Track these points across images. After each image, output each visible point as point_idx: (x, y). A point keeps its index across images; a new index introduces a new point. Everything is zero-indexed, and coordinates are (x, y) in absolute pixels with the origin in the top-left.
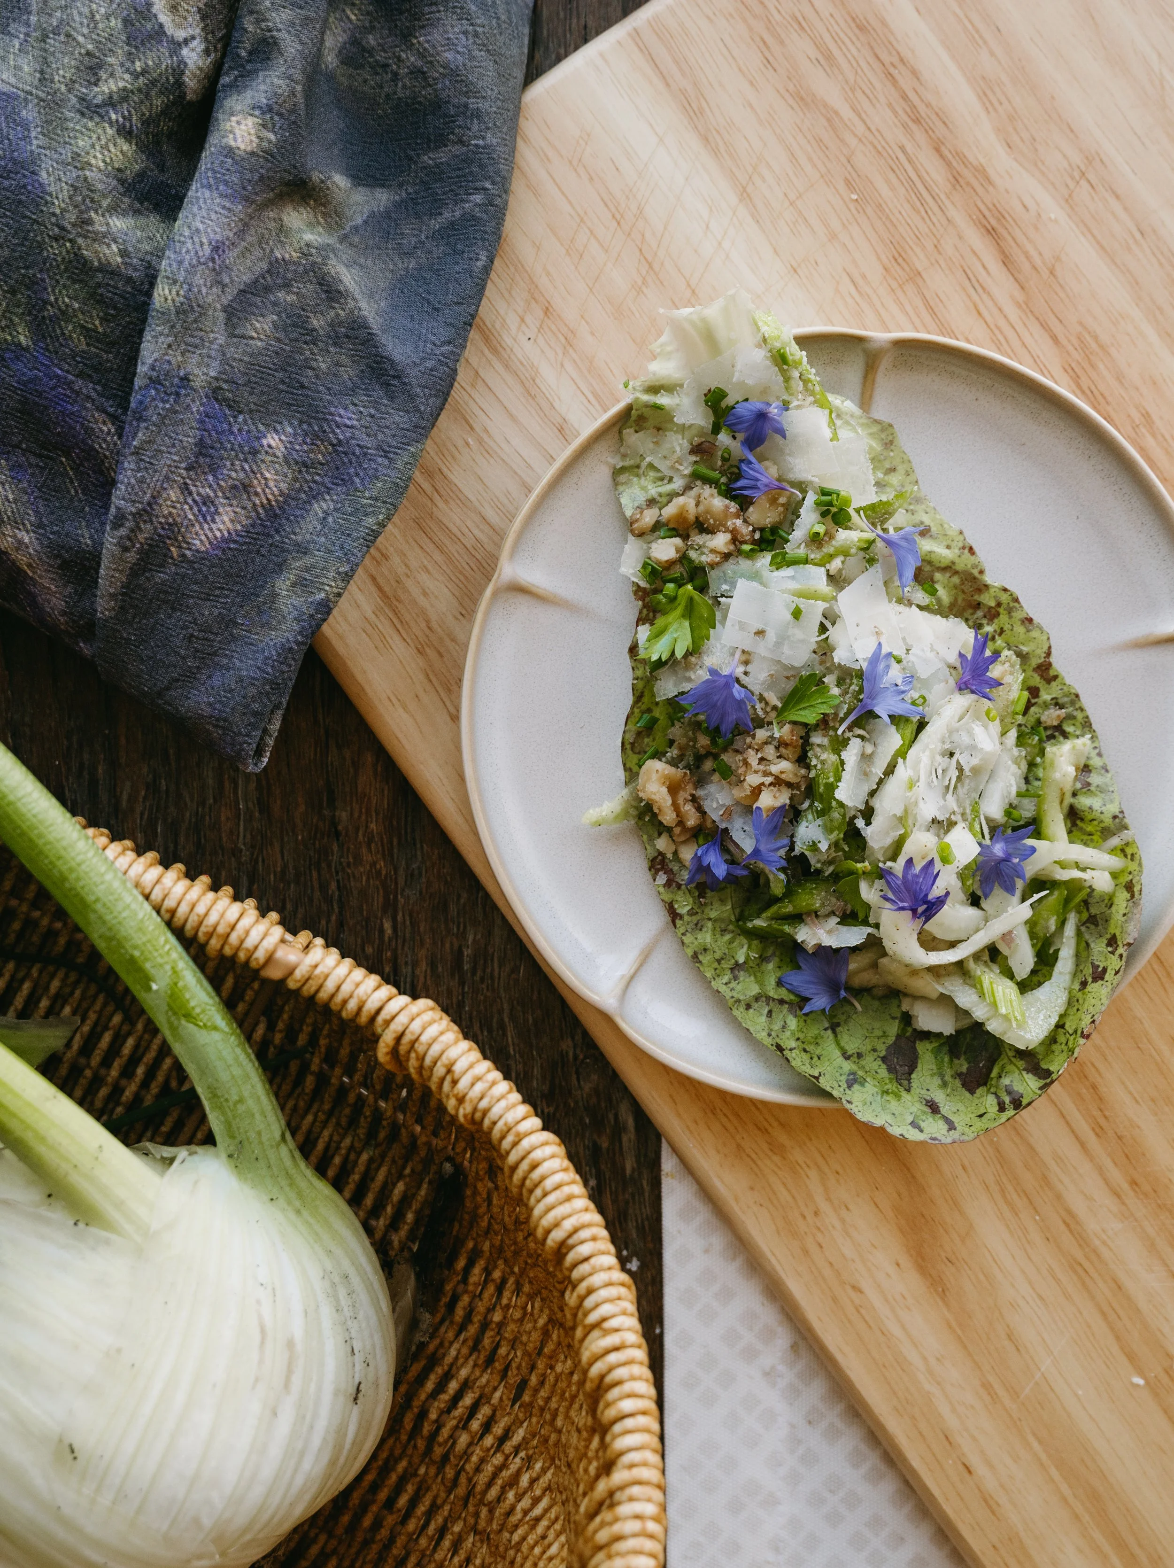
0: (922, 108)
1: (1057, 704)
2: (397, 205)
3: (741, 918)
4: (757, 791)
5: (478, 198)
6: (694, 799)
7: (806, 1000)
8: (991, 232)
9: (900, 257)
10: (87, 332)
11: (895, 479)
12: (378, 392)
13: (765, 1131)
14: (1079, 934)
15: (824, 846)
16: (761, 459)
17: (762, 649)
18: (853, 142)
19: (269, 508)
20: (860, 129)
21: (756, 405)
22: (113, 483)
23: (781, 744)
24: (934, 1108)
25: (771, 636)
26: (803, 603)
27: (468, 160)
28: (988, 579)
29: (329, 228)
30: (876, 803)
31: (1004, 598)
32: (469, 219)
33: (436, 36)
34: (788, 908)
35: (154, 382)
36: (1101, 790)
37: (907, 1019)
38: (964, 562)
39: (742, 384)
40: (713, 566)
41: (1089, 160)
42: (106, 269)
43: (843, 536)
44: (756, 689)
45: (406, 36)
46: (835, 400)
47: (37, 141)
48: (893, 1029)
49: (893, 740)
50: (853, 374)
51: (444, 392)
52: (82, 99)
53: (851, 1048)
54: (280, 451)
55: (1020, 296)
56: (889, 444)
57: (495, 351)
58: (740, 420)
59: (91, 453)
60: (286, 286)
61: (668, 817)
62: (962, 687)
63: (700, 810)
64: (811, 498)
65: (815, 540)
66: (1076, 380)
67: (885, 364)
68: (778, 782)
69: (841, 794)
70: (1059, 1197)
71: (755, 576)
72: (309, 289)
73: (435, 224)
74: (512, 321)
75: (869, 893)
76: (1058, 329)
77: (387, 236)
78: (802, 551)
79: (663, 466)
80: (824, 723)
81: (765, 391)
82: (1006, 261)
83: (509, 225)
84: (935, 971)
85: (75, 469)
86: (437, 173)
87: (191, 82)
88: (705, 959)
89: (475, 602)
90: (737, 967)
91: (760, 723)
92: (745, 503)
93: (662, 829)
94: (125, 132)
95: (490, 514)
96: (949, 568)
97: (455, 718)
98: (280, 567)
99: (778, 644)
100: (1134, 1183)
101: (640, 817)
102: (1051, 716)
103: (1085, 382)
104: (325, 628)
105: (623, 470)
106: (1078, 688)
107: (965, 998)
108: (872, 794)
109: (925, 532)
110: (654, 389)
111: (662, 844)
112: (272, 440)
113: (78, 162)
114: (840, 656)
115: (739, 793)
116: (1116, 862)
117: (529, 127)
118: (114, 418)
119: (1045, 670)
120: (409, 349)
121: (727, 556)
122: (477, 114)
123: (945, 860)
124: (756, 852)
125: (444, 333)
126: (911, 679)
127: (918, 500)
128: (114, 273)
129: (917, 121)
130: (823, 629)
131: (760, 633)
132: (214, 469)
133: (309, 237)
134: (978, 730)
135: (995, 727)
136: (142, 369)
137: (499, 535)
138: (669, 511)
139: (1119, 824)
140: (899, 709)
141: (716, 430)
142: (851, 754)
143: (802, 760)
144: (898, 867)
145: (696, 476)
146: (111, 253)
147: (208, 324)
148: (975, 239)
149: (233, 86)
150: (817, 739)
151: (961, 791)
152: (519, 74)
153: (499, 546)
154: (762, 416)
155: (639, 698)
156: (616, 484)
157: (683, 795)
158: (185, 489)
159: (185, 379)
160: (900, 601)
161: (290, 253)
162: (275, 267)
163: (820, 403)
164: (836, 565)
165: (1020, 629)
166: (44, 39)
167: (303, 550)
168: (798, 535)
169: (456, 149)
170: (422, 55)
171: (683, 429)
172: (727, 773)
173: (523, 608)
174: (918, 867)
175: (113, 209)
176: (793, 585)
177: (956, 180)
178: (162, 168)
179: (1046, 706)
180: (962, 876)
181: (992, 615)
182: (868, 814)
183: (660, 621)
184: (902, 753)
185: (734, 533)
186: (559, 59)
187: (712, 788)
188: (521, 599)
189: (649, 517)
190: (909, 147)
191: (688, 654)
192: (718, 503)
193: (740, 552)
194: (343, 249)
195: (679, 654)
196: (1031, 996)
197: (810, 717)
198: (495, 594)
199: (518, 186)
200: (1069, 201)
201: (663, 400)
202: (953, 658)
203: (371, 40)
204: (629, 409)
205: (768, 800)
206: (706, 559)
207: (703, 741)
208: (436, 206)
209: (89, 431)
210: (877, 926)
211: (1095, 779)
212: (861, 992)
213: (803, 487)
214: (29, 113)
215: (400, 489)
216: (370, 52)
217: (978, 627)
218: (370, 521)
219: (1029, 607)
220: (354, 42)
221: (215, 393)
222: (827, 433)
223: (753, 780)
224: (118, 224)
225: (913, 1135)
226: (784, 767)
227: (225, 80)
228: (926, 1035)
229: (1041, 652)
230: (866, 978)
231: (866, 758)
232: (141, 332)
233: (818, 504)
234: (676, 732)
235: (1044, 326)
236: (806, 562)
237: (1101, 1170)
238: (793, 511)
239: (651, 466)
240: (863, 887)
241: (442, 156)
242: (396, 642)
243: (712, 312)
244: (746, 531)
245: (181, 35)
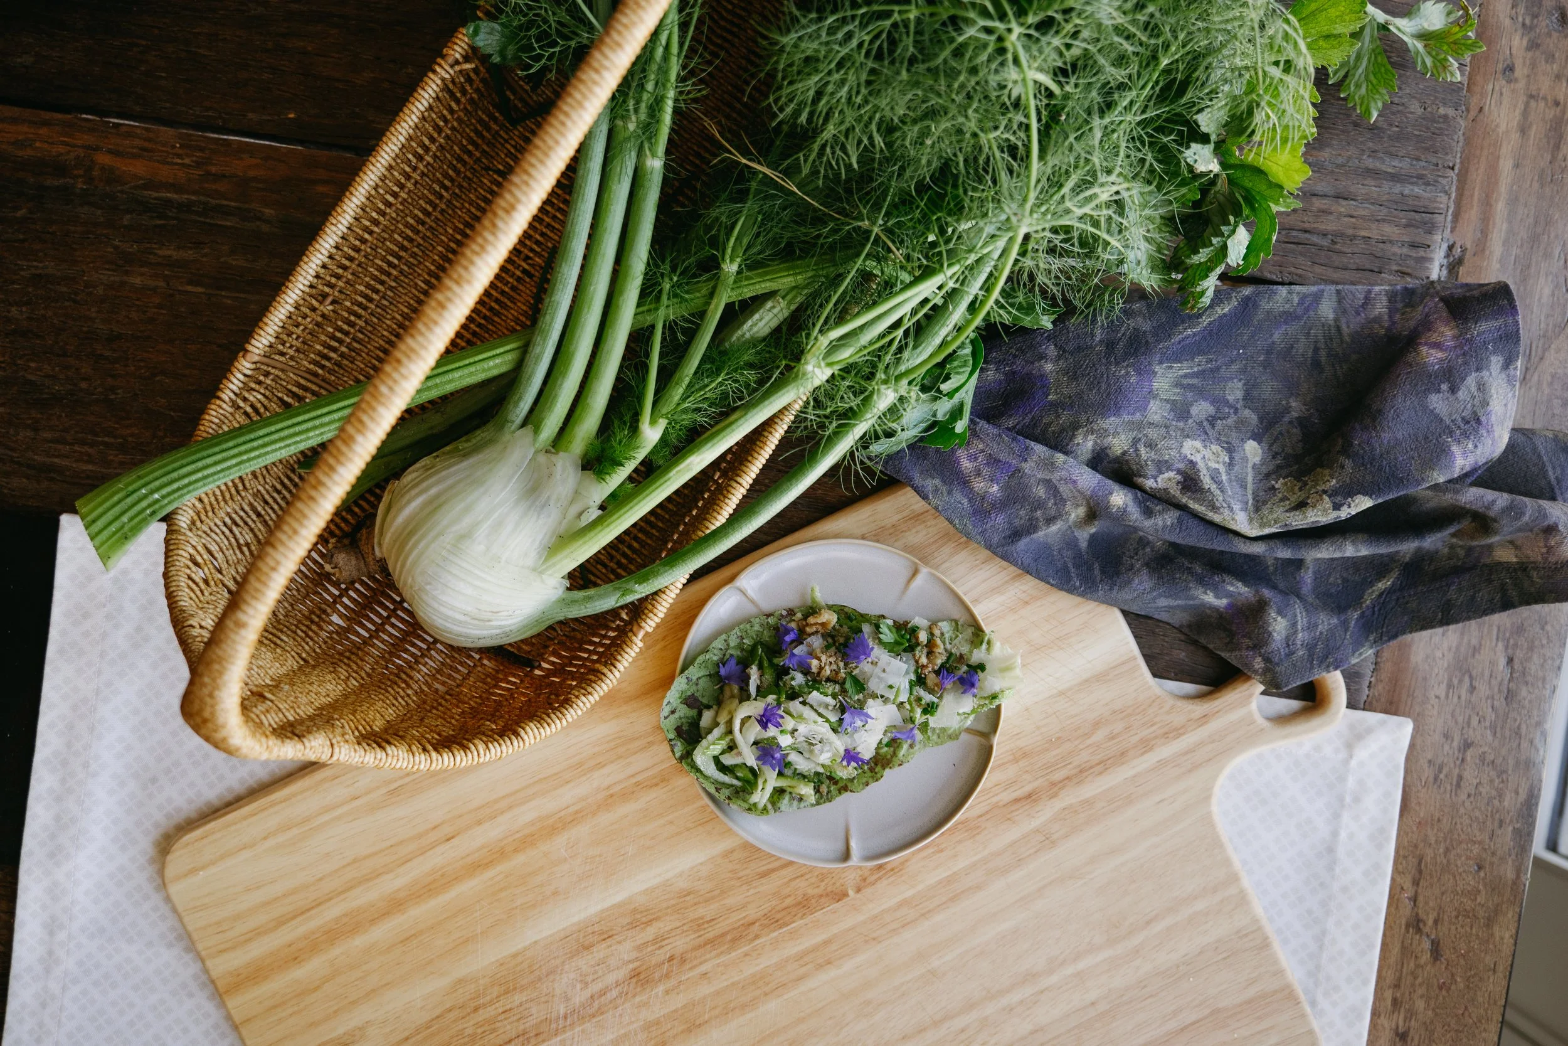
0: (1084, 775)
1: (828, 792)
2: (1080, 550)
3: (762, 644)
4: (819, 659)
5: (1078, 584)
6: (817, 632)
7: (724, 665)
8: (1029, 796)
9: (1025, 755)
10: (1049, 424)
11: (935, 737)
12: (1007, 533)
13: (664, 638)
14: (732, 786)
15: (793, 683)
16: (954, 683)
17: (878, 670)
18: (1076, 743)
19: (969, 482)
20: (1081, 747)
21: (977, 684)
22: (988, 422)
23: (837, 672)
24: (673, 712)
25: (883, 675)
26: (895, 690)
27: (1093, 582)
28: (887, 770)
29: (1075, 523)
30: (807, 707)
31: (879, 775)
32: (1070, 579)
33: (1145, 577)
34: (766, 664)
35: (1027, 449)
36: (791, 805)
37: (708, 707)
38: (896, 761)
39: (986, 679)
40: (914, 655)
41: (1053, 842)
42: (1073, 436)
43: (919, 711)
44: (861, 665)
45: (1147, 565)
46: (972, 717)
47: (1126, 418)
48: (705, 701)
49: (834, 718)
50: (982, 727)
51: (1004, 557)
52: (1140, 439)
53: (701, 682)
54: (991, 490)
55: (1001, 803)
56: (950, 737)
57: (1014, 578)
58: (972, 676)
59: (1002, 415)
60: (1055, 504)
61: (811, 620)
62: (847, 751)
63: (813, 634)
64: (935, 700)
65: (919, 699)
66: (962, 823)
67: (983, 740)
68: (821, 668)
69: (815, 693)
70: (612, 762)
71: (907, 673)
72: (1053, 512)
73: (1070, 565)
74: (1024, 588)
75: (771, 698)
76: (984, 818)
77: (1068, 544)
78: (915, 693)
79: (956, 641)
80: (844, 691)
81: (982, 689)
82: (1017, 800)
83: (1063, 593)
84: (730, 722)
85: (995, 407)
86: (1090, 569)
87: (1140, 480)
88: (748, 626)
89: (910, 553)
90: (742, 638)
91: (846, 665)
92: (937, 673)
93: (806, 617)
94: (1124, 453)
95: (944, 566)
96: (894, 754)
97: (863, 538)
98: (944, 482)
99: (879, 677)
100: (612, 796)
101: (811, 608)
102: (824, 789)
103: (960, 826)
104: (909, 488)
105: (957, 624)
106: (834, 802)
107: (717, 732)
108: (812, 706)
109: (911, 746)
110: (989, 643)
111: (799, 615)
112: (995, 488)
113: (1116, 434)
114: (870, 701)
115: (818, 651)
116: (761, 806)
117: (1103, 608)
118: (1014, 427)
119: (845, 788)
120: (1023, 547)
121: (917, 662)
122: (1111, 589)
123: (782, 731)
124: (793, 655)
125: (1026, 563)
126: (855, 730)
127: (925, 746)
128: (1071, 439)
129: (1081, 771)
130: (882, 697)
131: (884, 671)
132: (988, 464)
133: (1073, 515)
134: (828, 755)
135: (828, 762)
136: (1032, 443)
137: (937, 568)
138: (938, 641)
139: (776, 809)
140: (845, 722)
141: (968, 666)
142: (830, 700)
143: (828, 680)
144: (780, 712)
145: (951, 654)
146: (1079, 439)
147: (1046, 472)
148: (1028, 789)
149: (1136, 497)
150: (837, 687)
151: (805, 744)
152: (1126, 608)
153: (931, 567)
154: (973, 685)
155: (862, 615)
156: (952, 620)
157: (820, 628)
158: (982, 451)
159: (1026, 460)
160: (886, 731)
161: (1068, 507)
162: (1064, 501)
163: (973, 711)
164: (907, 706)
165: (864, 780)
166: (1166, 427)
167: (950, 492)
168: (922, 693)
169: (1098, 579)
170: (1139, 571)
171: (971, 652)
172: (827, 647)
173: (907, 574)
174: (780, 721)
175: (1096, 443)
176: (902, 687)
177: (1053, 784)
178: (1109, 462)
179: (828, 787)
180: (774, 738)
181: (872, 770)
182: (804, 703)
183: (894, 630)
184: (827, 721)
185: (926, 666)
186: (1129, 624)
187: (821, 640)
188: (911, 573)
189: (937, 632)
190: (1070, 766)
191: (880, 639)
192: (939, 662)
193: (918, 668)
194: (1064, 528)
195: (881, 636)
196: (712, 760)
197: (848, 685)
198: (916, 564)
199: (1079, 599)
200: (1037, 831)
201: (984, 646)
202: (859, 749)
203: (1148, 550)
204: (982, 631)
205: (814, 663)
206: (917, 653)
207: (842, 640)
208: (1077, 566)
209: (1011, 416)
210: (755, 699)
211: (795, 803)
212: (721, 689)
213: (940, 698)
214: (1138, 416)
215: (968, 535)
216: (1143, 549)
217: (868, 763)
218: (957, 522)
219: (873, 786)
220: (1148, 543)
221: (1018, 470)
222: (961, 711)
223: (824, 658)
224: (1090, 444)
225: (665, 702)
226: (827, 672)
227: (1139, 494)
228: (700, 715)
229: (853, 788)
230: (727, 693)
231: (827, 706)
232: (1046, 445)
233: (933, 703)
234: (845, 629)
235: (987, 812)
236: (911, 694)
237: (620, 782)
238: (931, 692)
239: (957, 636)
240: (774, 697)
241: (1097, 572)
242: (899, 516)
243: (1018, 672)
244: (926, 672)
245: (1159, 480)
